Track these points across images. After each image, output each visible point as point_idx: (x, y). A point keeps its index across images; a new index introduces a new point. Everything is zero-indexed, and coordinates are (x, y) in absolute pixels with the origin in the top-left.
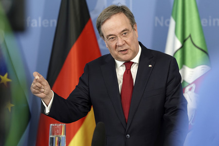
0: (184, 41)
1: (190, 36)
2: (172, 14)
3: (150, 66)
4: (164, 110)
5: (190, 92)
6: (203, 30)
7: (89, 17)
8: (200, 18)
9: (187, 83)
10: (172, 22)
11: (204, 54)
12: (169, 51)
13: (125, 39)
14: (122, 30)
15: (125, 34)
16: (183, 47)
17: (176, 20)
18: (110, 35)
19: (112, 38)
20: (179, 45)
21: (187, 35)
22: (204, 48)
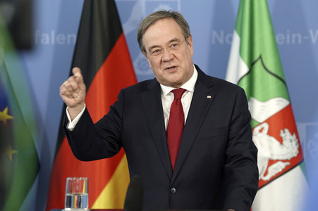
0: (252, 64)
1: (260, 57)
2: (235, 27)
3: (209, 97)
4: (225, 158)
5: (260, 135)
6: (278, 49)
7: (121, 31)
8: (274, 33)
9: (256, 122)
10: (236, 38)
11: (280, 83)
12: (231, 78)
13: (173, 52)
14: (170, 39)
15: (174, 45)
16: (250, 73)
17: (241, 36)
18: (154, 47)
19: (157, 51)
20: (244, 69)
21: (256, 56)
22: (279, 75)
